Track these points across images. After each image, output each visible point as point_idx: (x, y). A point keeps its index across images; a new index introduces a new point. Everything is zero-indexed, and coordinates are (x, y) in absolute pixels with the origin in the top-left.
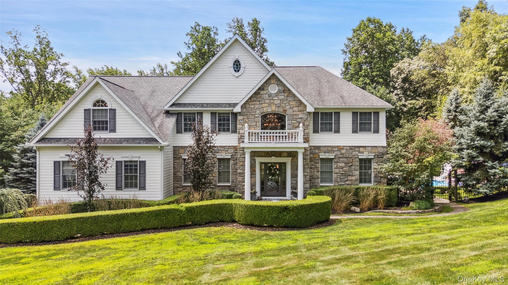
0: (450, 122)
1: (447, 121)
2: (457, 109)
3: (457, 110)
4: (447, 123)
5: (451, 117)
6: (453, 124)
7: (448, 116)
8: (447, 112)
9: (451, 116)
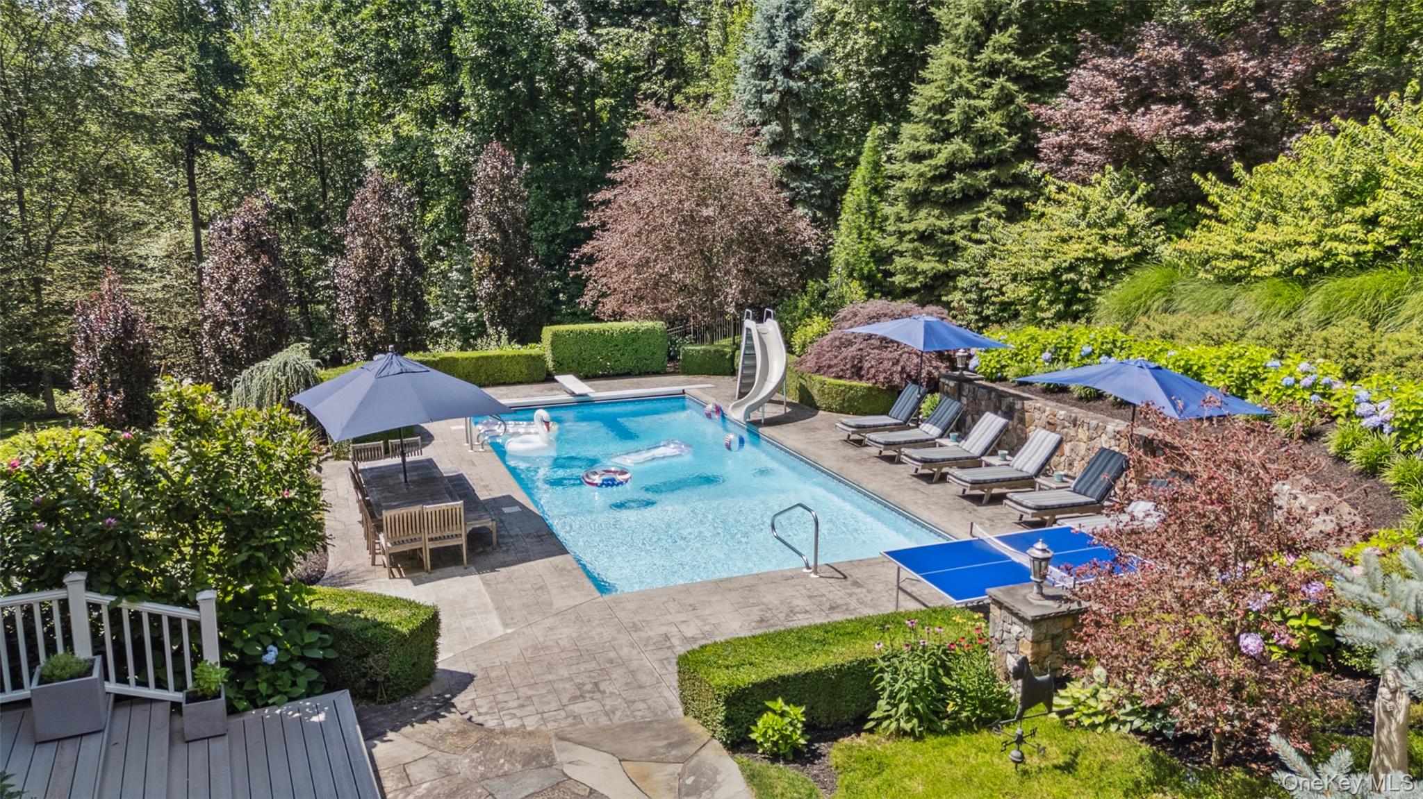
0: (764, 123)
1: (754, 115)
2: (795, 62)
3: (795, 68)
4: (754, 125)
5: (770, 96)
6: (779, 129)
7: (760, 92)
8: (754, 75)
9: (769, 92)
